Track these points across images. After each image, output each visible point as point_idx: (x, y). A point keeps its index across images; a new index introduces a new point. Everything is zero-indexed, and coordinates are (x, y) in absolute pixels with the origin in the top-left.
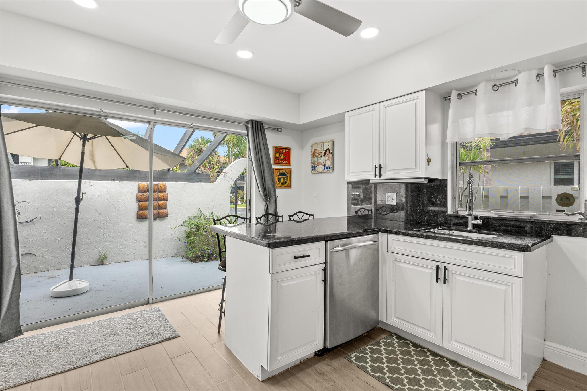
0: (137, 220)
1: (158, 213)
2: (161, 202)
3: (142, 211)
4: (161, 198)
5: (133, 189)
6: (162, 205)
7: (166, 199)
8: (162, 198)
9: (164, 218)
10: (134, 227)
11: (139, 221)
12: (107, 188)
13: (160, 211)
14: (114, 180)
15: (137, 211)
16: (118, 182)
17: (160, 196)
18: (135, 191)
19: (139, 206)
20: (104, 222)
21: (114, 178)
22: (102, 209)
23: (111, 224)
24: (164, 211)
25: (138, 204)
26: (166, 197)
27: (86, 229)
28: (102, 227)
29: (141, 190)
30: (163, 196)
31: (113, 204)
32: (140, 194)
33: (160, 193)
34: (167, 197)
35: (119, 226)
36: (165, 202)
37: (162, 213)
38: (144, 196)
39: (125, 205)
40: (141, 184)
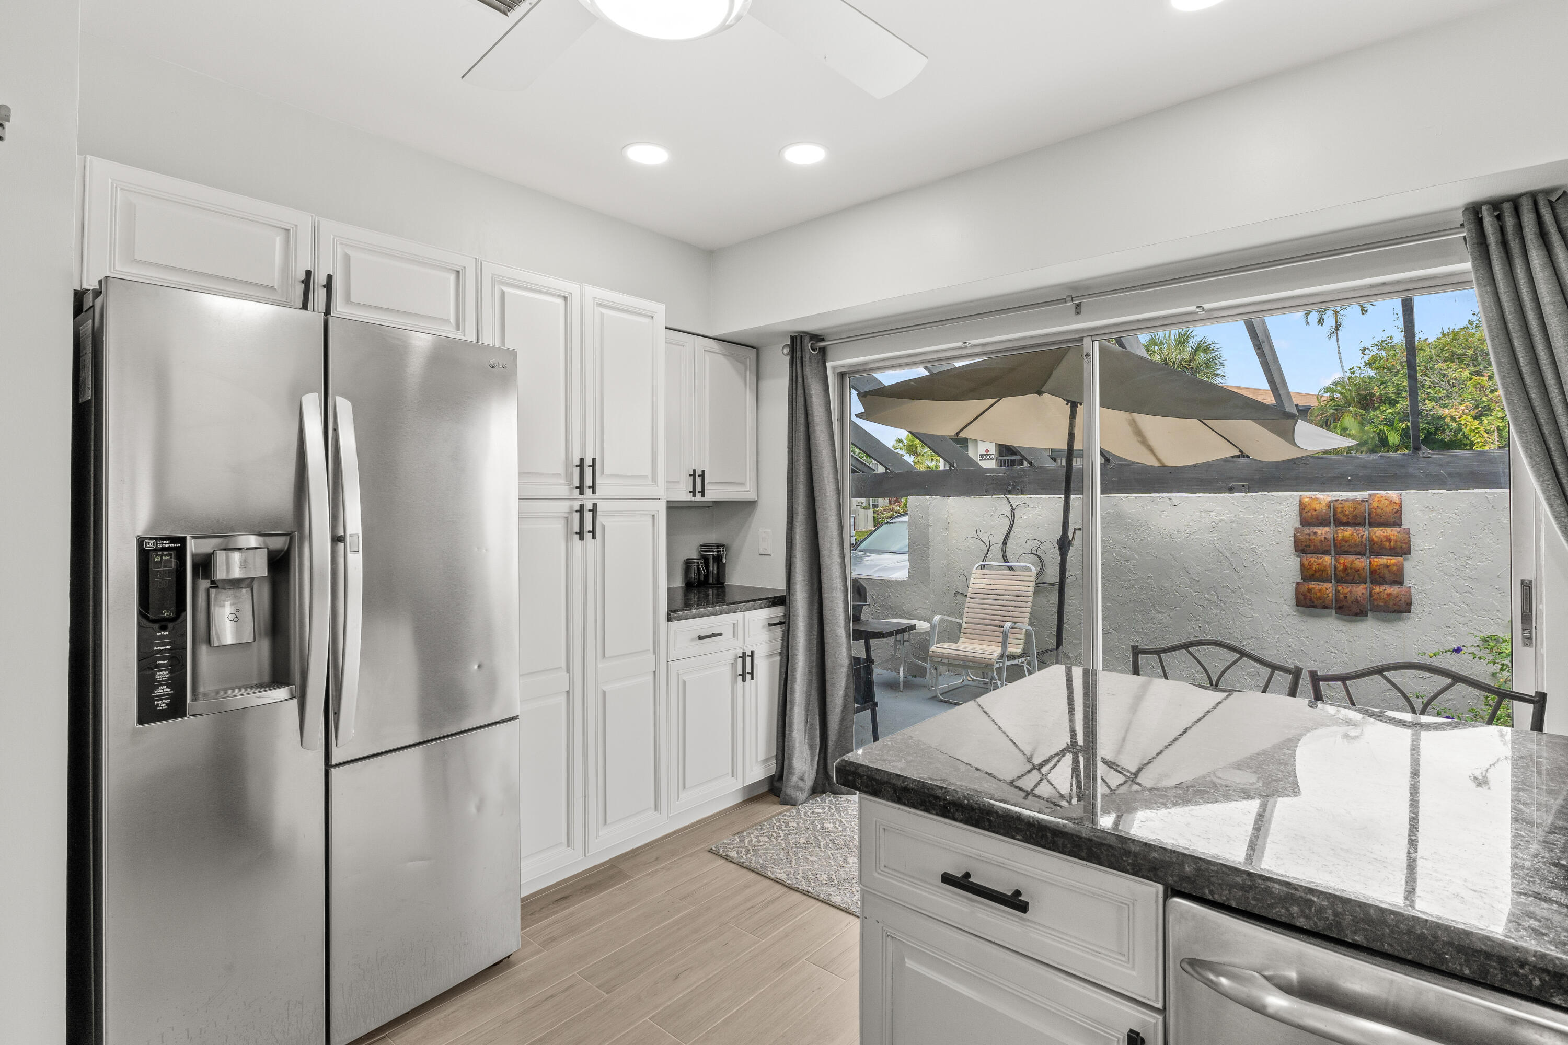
0: (1298, 611)
1: (1371, 595)
2: (1383, 560)
3: (1314, 585)
4: (1382, 547)
5: (1283, 515)
6: (1386, 571)
7: (1403, 549)
8: (1387, 544)
9: (1396, 615)
10: (1287, 629)
11: (1303, 613)
12: (1210, 513)
13: (1378, 589)
14: (1231, 490)
15: (1298, 583)
16: (1243, 494)
17: (1376, 539)
18: (1292, 519)
19: (1302, 565)
20: (1205, 603)
21: (1231, 485)
22: (1199, 568)
23: (1224, 610)
24: (1394, 590)
25: (1299, 559)
26: (1399, 544)
27: (1162, 616)
28: (1200, 616)
29: (1308, 518)
30: (1389, 540)
31: (1228, 555)
32: (1306, 530)
33: (1376, 529)
34: (1408, 543)
35: (1244, 619)
36: (1400, 559)
37: (1384, 596)
38: (1319, 537)
39: (1260, 562)
40: (1307, 500)
